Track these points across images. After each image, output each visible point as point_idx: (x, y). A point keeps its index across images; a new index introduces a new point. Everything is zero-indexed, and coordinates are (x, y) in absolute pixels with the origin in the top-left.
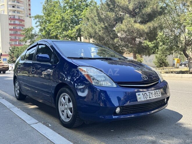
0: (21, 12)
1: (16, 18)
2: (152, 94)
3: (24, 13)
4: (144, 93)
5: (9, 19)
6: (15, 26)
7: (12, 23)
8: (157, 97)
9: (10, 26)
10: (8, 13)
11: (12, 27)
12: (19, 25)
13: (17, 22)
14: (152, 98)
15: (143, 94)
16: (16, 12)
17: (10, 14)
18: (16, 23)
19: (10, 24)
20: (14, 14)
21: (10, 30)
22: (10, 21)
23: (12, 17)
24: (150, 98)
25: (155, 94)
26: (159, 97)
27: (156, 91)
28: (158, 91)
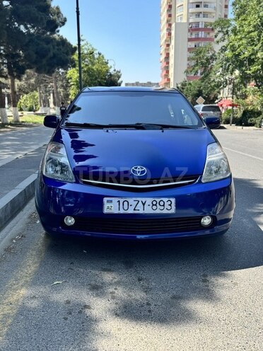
0: (210, 13)
1: (200, 26)
2: (144, 204)
3: (214, 15)
4: (122, 200)
5: (189, 31)
6: (196, 42)
7: (193, 36)
8: (158, 211)
9: (190, 43)
10: (188, 19)
11: (192, 45)
12: (205, 39)
13: (201, 35)
14: (141, 212)
15: (119, 201)
16: (201, 15)
17: (191, 21)
18: (200, 36)
19: (190, 40)
20: (198, 20)
21: (190, 50)
22: (189, 34)
23: (194, 25)
24: (134, 210)
25: (153, 205)
26: (165, 211)
27: (158, 200)
28: (165, 200)
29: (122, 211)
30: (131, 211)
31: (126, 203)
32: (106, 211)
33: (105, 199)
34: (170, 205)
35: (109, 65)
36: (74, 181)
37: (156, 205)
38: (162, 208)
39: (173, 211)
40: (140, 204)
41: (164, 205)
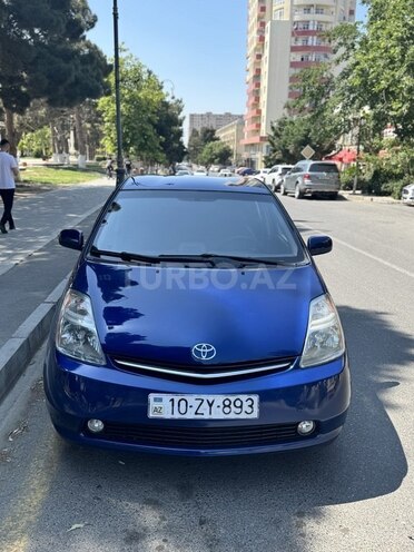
0: (327, 7)
1: (311, 28)
2: (211, 405)
3: (334, 9)
4: (177, 399)
5: (293, 35)
6: (304, 54)
7: (300, 44)
8: (232, 416)
9: (293, 54)
10: (292, 15)
11: (297, 57)
12: (318, 49)
13: (313, 41)
14: (206, 416)
15: (172, 400)
16: (313, 10)
17: (296, 18)
18: (310, 43)
19: (294, 49)
20: (308, 17)
21: (293, 65)
22: (293, 39)
23: (301, 26)
24: (196, 413)
25: (225, 406)
26: (243, 416)
27: (232, 398)
28: (244, 398)
29: (177, 416)
30: (190, 415)
31: (183, 403)
32: (151, 415)
33: (152, 397)
34: (251, 406)
35: (164, 91)
36: (104, 363)
37: (229, 406)
38: (239, 410)
39: (255, 415)
40: (205, 404)
41: (241, 407)
